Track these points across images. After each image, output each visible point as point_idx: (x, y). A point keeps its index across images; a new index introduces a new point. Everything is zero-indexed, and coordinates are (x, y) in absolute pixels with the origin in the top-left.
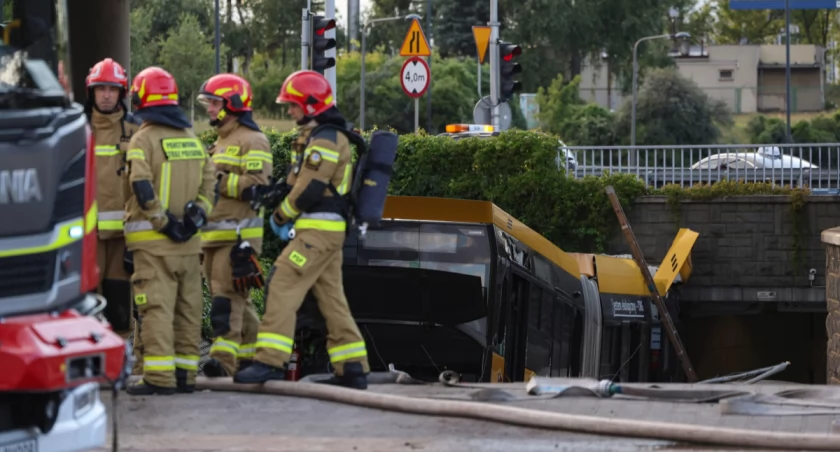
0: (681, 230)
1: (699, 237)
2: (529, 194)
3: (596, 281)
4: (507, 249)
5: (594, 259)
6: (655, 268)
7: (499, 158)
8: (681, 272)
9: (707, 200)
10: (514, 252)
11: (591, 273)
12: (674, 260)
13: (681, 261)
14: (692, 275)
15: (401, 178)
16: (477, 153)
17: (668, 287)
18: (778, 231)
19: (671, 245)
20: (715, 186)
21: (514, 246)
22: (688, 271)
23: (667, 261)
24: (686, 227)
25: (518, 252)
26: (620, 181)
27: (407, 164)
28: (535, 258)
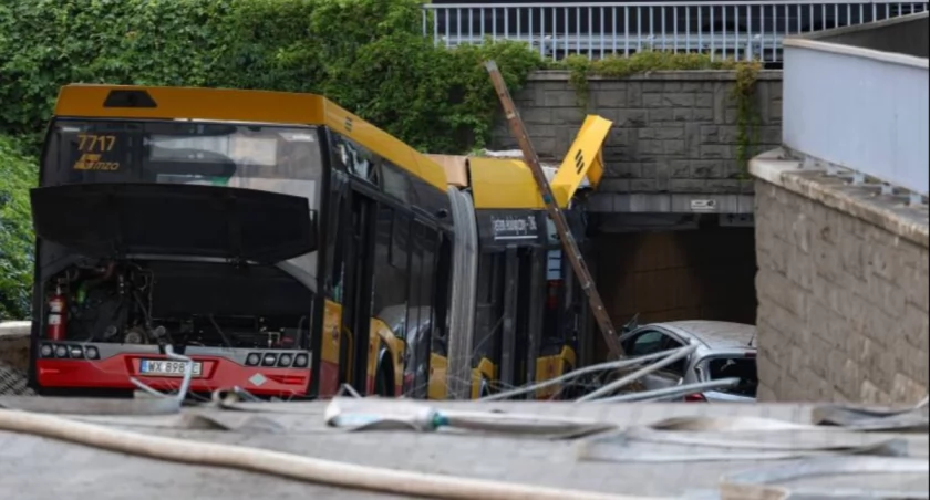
0: (590, 118)
1: (613, 126)
2: (385, 69)
3: (471, 192)
4: (344, 158)
5: (467, 163)
6: (554, 169)
7: (344, 19)
8: (589, 174)
9: (623, 78)
10: (355, 161)
11: (463, 182)
12: (579, 157)
13: (588, 160)
14: (603, 178)
15: (213, 46)
16: (314, 14)
17: (571, 194)
18: (718, 119)
19: (575, 136)
20: (635, 58)
21: (355, 153)
22: (598, 172)
23: (570, 159)
24: (595, 114)
25: (360, 161)
26: (507, 51)
27: (220, 27)
28: (384, 168)
